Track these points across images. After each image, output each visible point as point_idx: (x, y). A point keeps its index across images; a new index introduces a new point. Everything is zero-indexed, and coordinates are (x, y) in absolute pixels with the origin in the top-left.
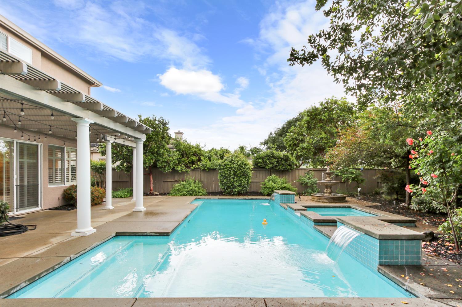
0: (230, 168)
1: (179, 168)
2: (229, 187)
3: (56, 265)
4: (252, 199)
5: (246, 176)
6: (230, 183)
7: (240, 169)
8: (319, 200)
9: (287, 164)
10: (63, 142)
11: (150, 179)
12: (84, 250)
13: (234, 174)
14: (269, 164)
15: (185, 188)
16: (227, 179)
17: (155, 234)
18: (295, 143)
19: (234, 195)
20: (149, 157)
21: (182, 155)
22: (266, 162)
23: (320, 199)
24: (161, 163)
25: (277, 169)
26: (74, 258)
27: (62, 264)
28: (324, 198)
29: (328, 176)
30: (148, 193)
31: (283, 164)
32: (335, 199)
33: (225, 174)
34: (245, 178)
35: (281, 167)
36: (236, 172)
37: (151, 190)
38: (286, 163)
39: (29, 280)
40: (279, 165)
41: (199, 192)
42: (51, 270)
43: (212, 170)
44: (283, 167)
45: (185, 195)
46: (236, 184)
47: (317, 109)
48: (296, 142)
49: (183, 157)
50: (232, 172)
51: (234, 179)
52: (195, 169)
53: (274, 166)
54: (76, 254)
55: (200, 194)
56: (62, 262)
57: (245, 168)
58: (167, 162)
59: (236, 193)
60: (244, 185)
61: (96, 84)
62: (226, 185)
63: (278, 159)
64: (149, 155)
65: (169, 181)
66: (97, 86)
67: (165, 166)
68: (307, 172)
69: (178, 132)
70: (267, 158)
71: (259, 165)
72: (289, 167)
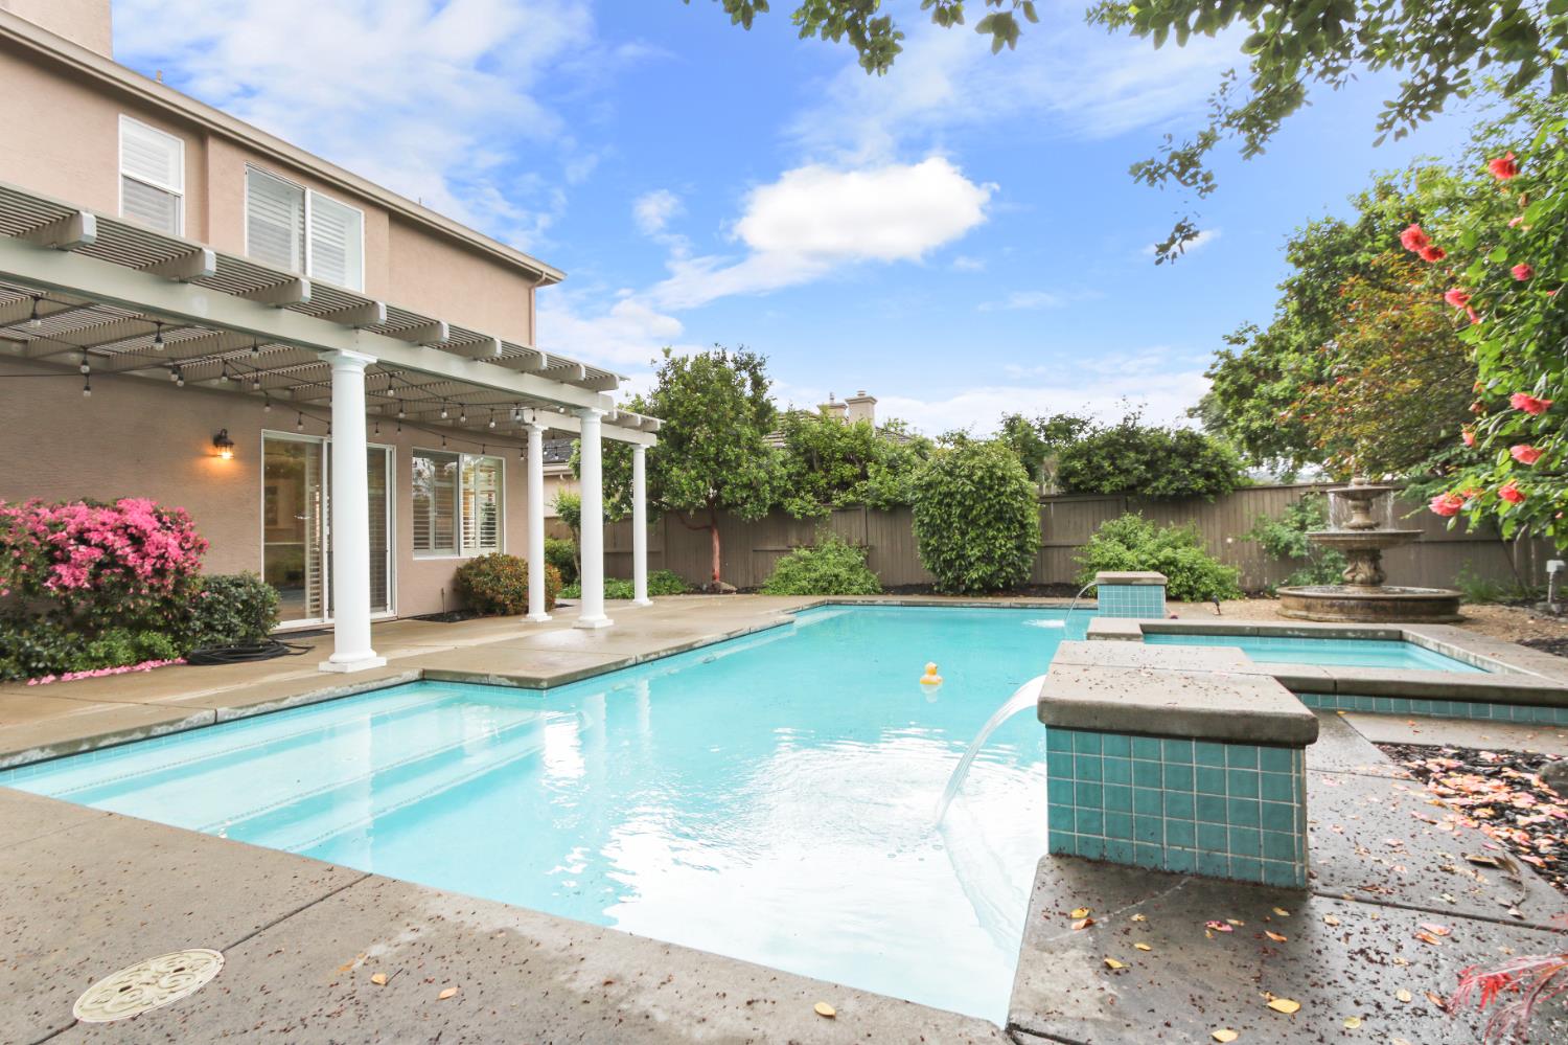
0: (946, 495)
1: (794, 506)
2: (949, 564)
3: (160, 725)
4: (1024, 607)
5: (1011, 521)
6: (952, 549)
7: (983, 499)
8: (1304, 613)
9: (1193, 472)
10: (441, 440)
11: (712, 542)
12: (276, 701)
13: (963, 516)
14: (1109, 473)
15: (809, 570)
16: (942, 537)
17: (508, 683)
18: (1243, 386)
19: (968, 592)
20: (693, 472)
21: (809, 462)
22: (1100, 467)
23: (1308, 608)
24: (732, 491)
25: (1148, 491)
26: (232, 717)
27: (183, 725)
28: (1328, 602)
29: (1355, 508)
30: (705, 587)
31: (1174, 473)
32: (1384, 608)
33: (932, 517)
34: (1008, 529)
35: (1163, 482)
36: (971, 508)
37: (714, 578)
38: (1188, 467)
39: (55, 747)
40: (1156, 478)
41: (850, 584)
42: (140, 736)
43: (896, 508)
44: (1175, 485)
45: (805, 594)
46: (974, 553)
47: (1339, 229)
48: (1247, 378)
49: (811, 468)
50: (956, 511)
51: (963, 534)
52: (847, 508)
53: (1133, 480)
54: (241, 708)
55: (855, 588)
56: (181, 720)
57: (1001, 494)
58: (749, 486)
59: (976, 586)
60: (1003, 556)
61: (544, 276)
62: (939, 557)
63: (1155, 451)
64: (693, 468)
65: (769, 548)
66: (552, 282)
67: (745, 501)
68: (1297, 499)
69: (856, 396)
70: (1103, 453)
71: (1073, 481)
72: (1201, 482)
